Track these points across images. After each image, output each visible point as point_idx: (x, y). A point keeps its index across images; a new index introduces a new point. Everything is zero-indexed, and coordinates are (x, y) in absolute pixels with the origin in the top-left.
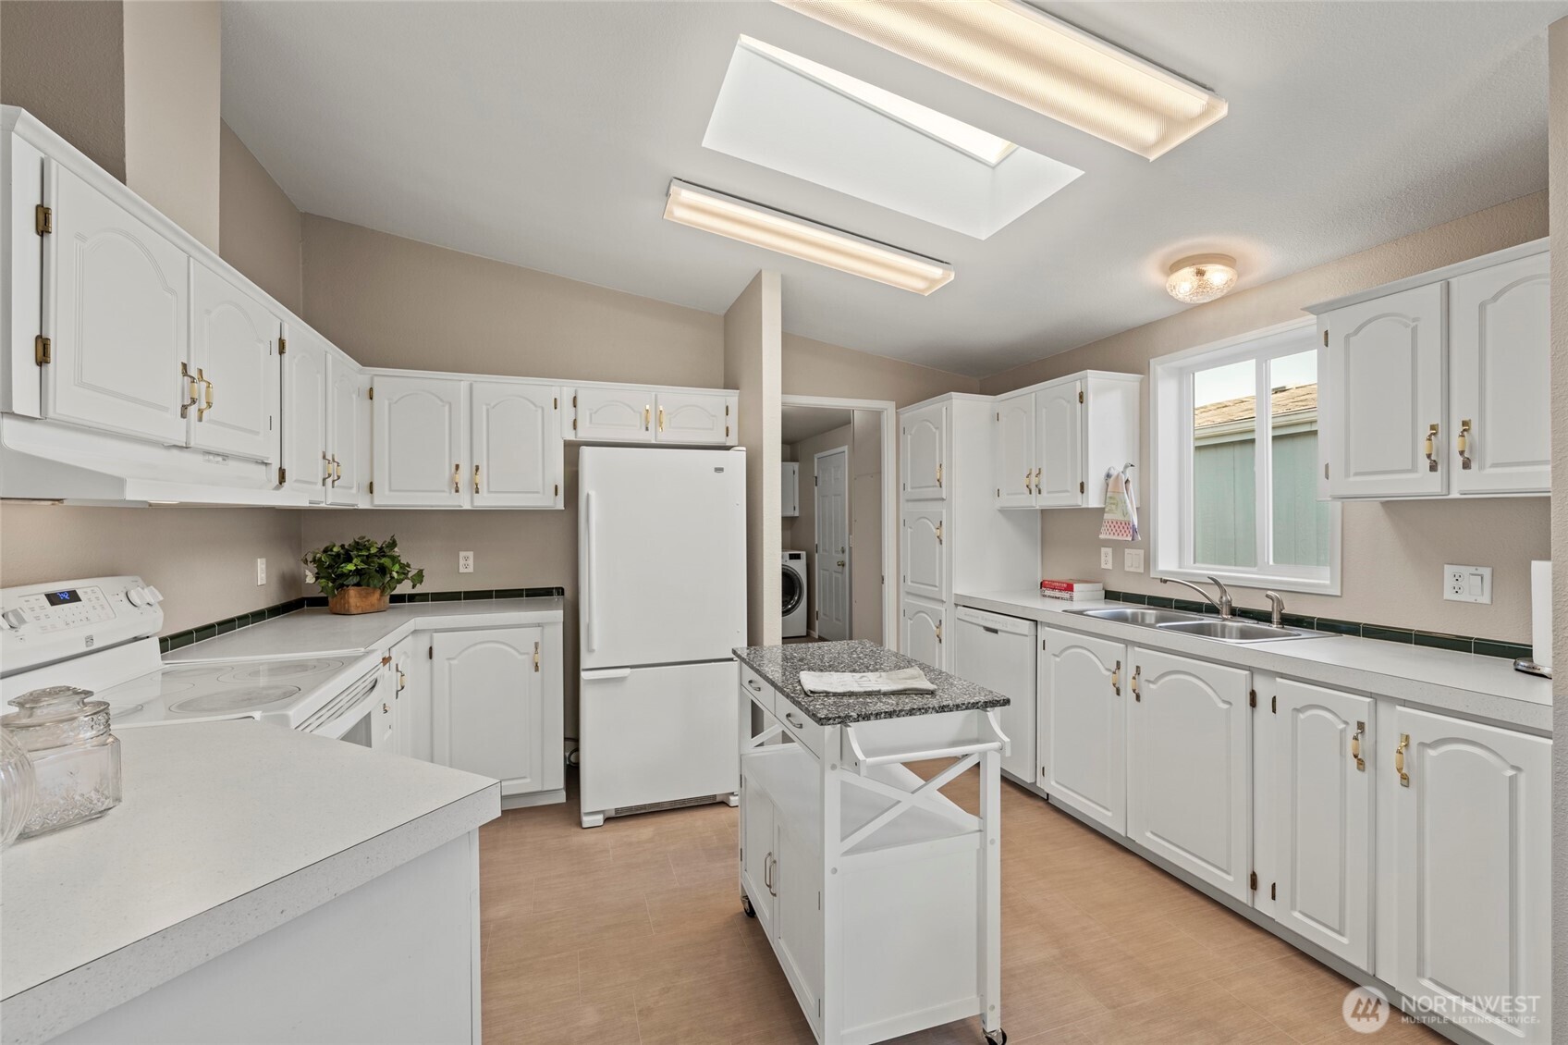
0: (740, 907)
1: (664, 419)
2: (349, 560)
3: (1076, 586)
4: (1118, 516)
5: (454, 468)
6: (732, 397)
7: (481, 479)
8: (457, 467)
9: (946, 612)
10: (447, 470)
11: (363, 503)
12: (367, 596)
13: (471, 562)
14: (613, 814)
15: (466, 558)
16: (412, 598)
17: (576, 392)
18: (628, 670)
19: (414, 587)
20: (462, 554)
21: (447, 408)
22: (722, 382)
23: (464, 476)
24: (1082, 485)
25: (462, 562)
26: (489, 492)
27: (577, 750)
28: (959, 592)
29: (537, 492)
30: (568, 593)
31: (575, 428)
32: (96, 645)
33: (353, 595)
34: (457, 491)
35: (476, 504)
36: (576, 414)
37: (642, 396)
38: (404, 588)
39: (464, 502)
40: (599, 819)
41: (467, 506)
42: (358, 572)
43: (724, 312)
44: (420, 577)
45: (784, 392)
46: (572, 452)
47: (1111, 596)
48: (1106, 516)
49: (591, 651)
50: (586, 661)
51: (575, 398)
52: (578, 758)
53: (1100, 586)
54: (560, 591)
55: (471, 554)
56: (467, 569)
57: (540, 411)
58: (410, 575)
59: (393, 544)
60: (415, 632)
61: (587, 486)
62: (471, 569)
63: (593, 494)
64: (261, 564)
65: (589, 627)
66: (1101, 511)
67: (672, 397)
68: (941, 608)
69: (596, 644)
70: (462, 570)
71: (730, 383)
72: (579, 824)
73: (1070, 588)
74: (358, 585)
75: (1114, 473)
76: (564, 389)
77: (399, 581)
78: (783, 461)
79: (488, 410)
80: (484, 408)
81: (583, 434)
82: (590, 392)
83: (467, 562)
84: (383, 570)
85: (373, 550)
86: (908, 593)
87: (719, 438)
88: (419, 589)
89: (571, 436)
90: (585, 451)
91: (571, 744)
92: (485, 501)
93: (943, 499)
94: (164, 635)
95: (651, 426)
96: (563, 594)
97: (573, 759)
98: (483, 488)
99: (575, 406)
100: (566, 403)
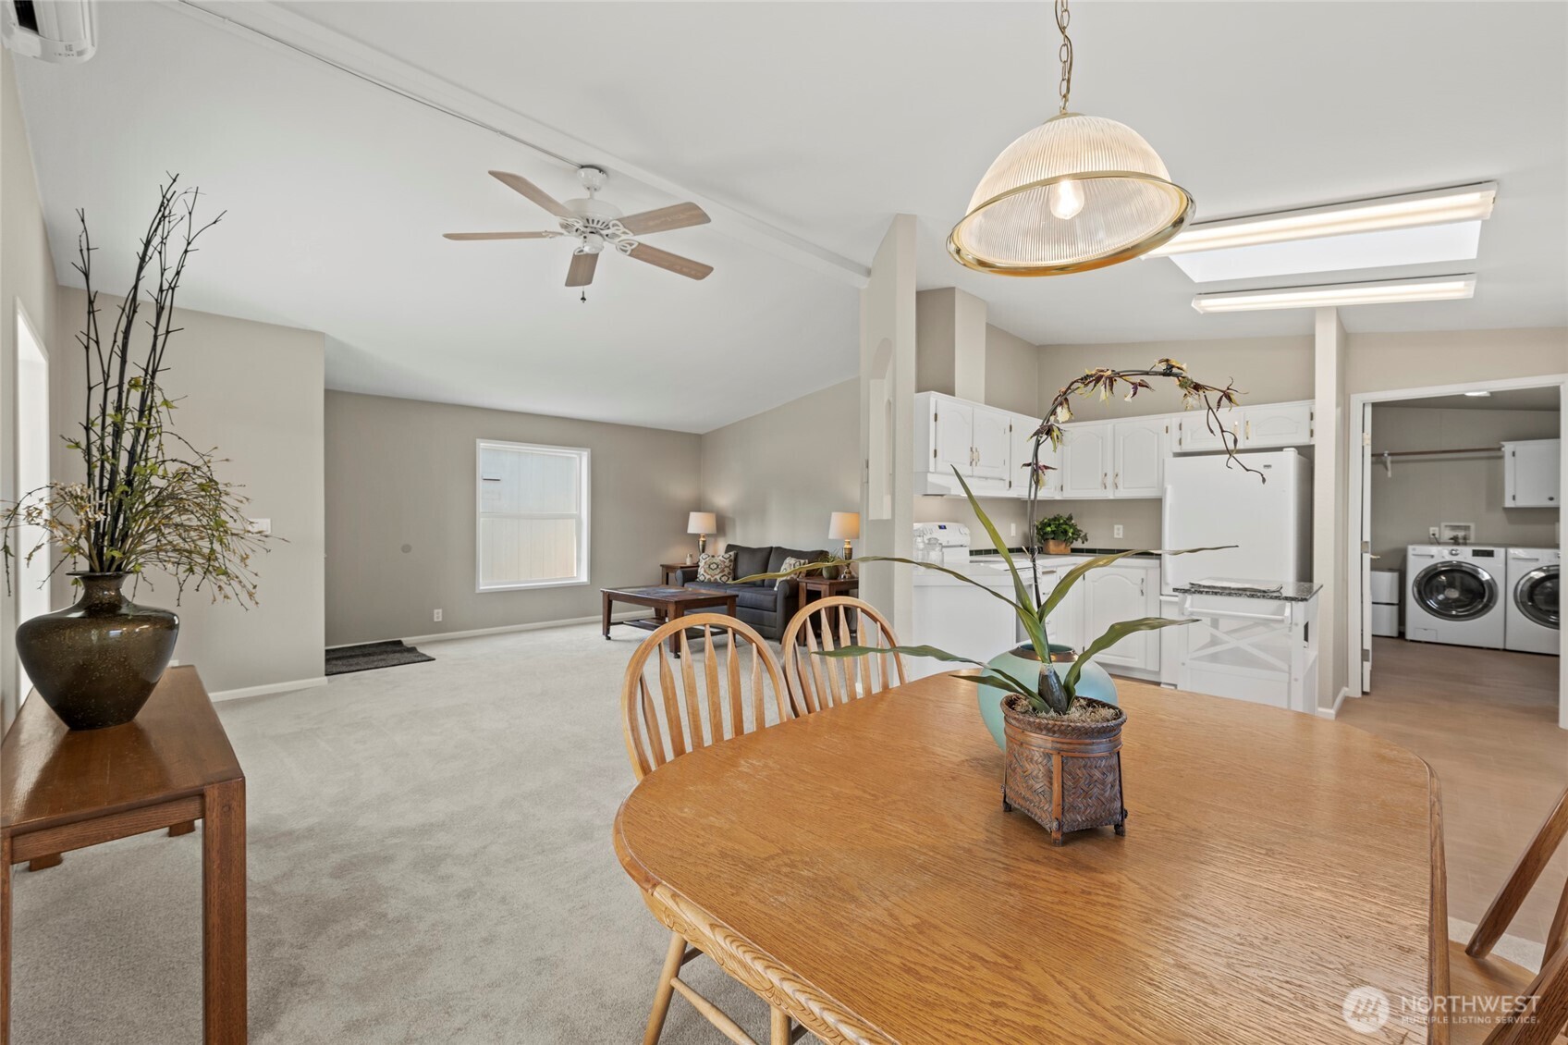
1: (1251, 430)
2: (1050, 525)
5: (1104, 475)
7: (1120, 481)
8: (1106, 475)
10: (1100, 476)
11: (1058, 497)
12: (1058, 545)
13: (1121, 531)
15: (1118, 529)
16: (1082, 550)
17: (1181, 420)
19: (1083, 544)
20: (1116, 527)
21: (1101, 441)
23: (1109, 479)
25: (1116, 531)
26: (1124, 488)
29: (1152, 487)
31: (1180, 444)
32: (950, 544)
33: (1052, 545)
34: (1106, 488)
35: (1117, 496)
36: (1181, 435)
37: (1233, 416)
38: (1078, 544)
39: (1110, 494)
41: (1111, 497)
42: (1053, 532)
44: (1085, 539)
51: (1180, 424)
55: (1121, 527)
56: (1119, 535)
57: (1156, 436)
58: (1081, 537)
59: (1072, 519)
62: (1121, 536)
63: (1169, 487)
64: (1013, 526)
67: (1256, 414)
70: (1116, 536)
74: (1053, 539)
76: (1174, 419)
77: (1075, 540)
79: (1124, 439)
80: (1124, 436)
81: (1184, 448)
82: (1190, 420)
83: (1119, 531)
84: (1065, 532)
85: (1062, 521)
88: (1086, 546)
89: (1177, 450)
92: (1122, 493)
94: (972, 549)
95: (1240, 436)
98: (1120, 486)
99: (1180, 429)
100: (1174, 429)
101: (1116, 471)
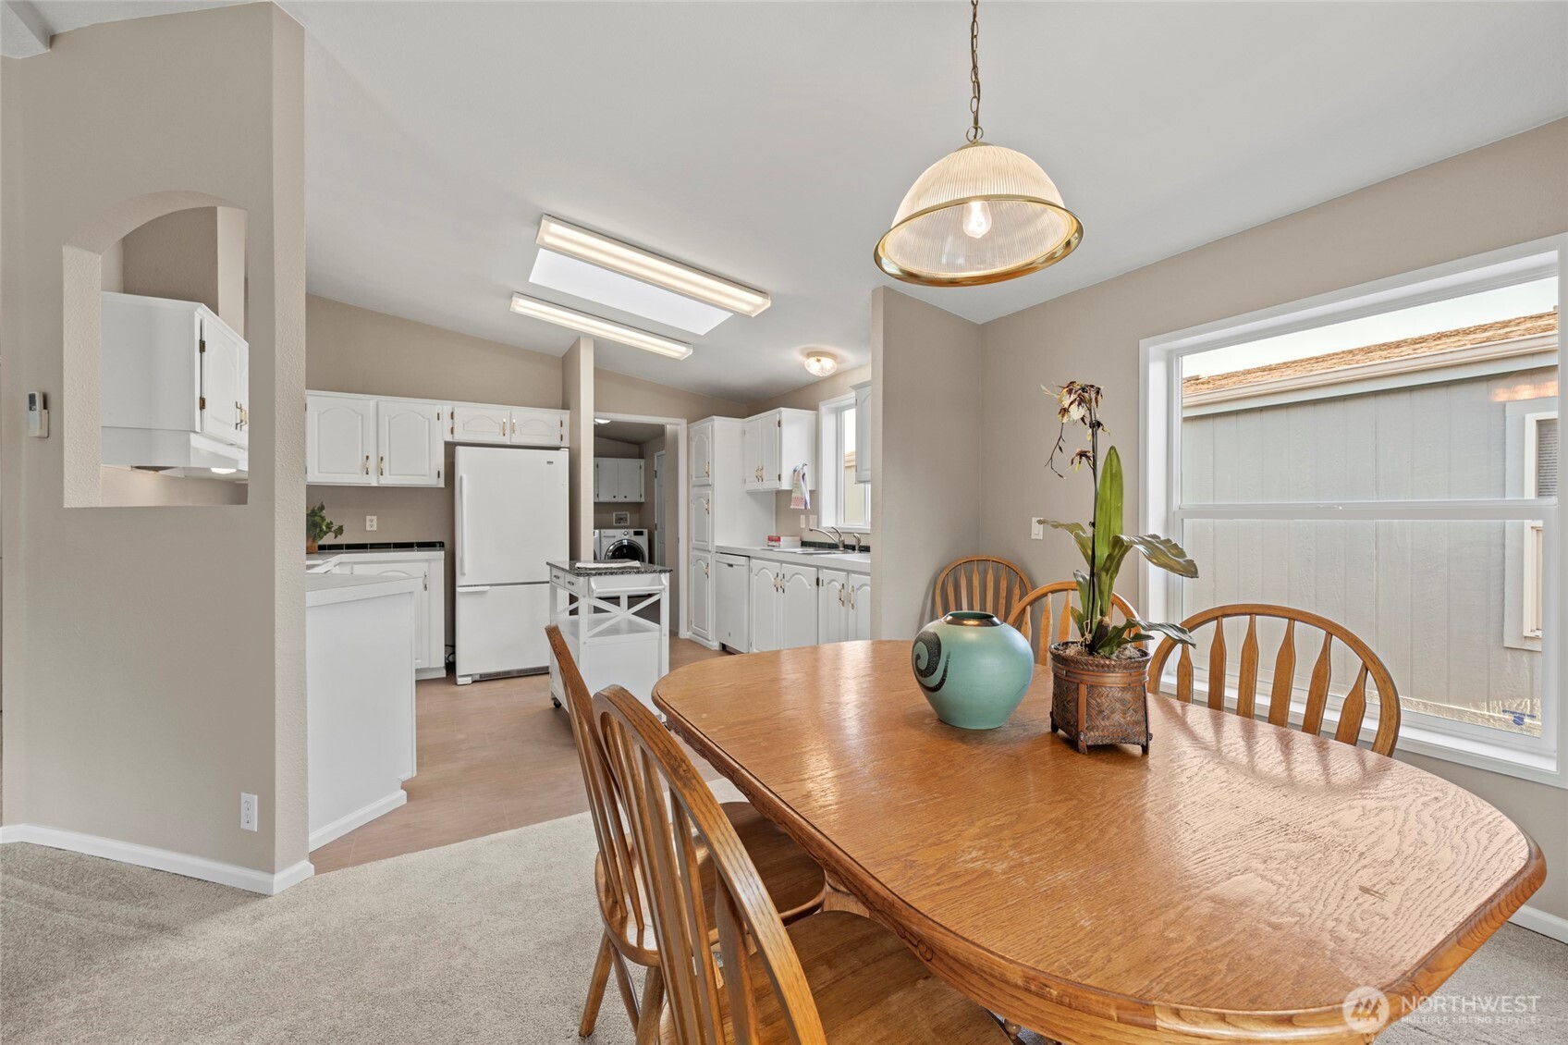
0: (551, 705)
1: (517, 428)
3: (782, 538)
4: (799, 495)
5: (365, 458)
6: (565, 415)
7: (385, 465)
8: (367, 457)
9: (711, 558)
10: (360, 460)
13: (375, 523)
14: (477, 678)
15: (371, 521)
16: (331, 547)
17: (453, 409)
18: (489, 587)
19: (336, 537)
20: (368, 518)
21: (360, 418)
22: (560, 403)
23: (372, 464)
24: (779, 476)
25: (368, 523)
26: (390, 474)
27: (454, 653)
28: (718, 544)
29: (425, 476)
30: (447, 545)
31: (452, 433)
34: (367, 473)
35: (381, 482)
36: (453, 423)
37: (501, 413)
39: (372, 481)
40: (469, 680)
41: (374, 484)
43: (562, 355)
44: (340, 531)
45: (595, 410)
46: (450, 448)
47: (804, 544)
48: (794, 495)
49: (463, 574)
50: (460, 581)
51: (452, 414)
52: (454, 658)
53: (798, 538)
54: (442, 545)
55: (375, 518)
56: (372, 527)
57: (427, 421)
58: (333, 529)
59: (322, 508)
60: (340, 564)
61: (461, 471)
62: (375, 528)
63: (464, 476)
65: (462, 560)
66: (790, 492)
67: (521, 414)
68: (708, 555)
69: (467, 570)
70: (368, 528)
71: (565, 406)
72: (456, 684)
73: (779, 540)
75: (798, 469)
76: (445, 407)
77: (326, 533)
78: (595, 456)
79: (389, 420)
80: (387, 418)
81: (458, 437)
82: (464, 410)
83: (372, 523)
84: (315, 525)
86: (694, 548)
87: (556, 442)
88: (341, 540)
89: (449, 439)
90: (459, 449)
91: (450, 649)
92: (388, 480)
93: (710, 485)
95: (507, 433)
96: (443, 546)
97: (451, 659)
98: (386, 472)
99: (452, 418)
100: (446, 416)
101: (380, 455)
